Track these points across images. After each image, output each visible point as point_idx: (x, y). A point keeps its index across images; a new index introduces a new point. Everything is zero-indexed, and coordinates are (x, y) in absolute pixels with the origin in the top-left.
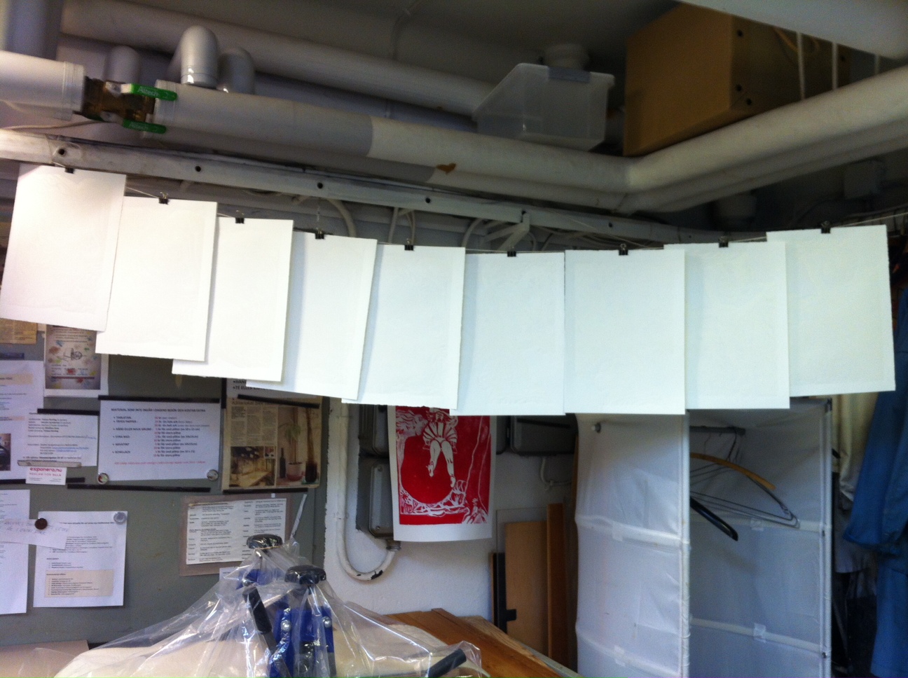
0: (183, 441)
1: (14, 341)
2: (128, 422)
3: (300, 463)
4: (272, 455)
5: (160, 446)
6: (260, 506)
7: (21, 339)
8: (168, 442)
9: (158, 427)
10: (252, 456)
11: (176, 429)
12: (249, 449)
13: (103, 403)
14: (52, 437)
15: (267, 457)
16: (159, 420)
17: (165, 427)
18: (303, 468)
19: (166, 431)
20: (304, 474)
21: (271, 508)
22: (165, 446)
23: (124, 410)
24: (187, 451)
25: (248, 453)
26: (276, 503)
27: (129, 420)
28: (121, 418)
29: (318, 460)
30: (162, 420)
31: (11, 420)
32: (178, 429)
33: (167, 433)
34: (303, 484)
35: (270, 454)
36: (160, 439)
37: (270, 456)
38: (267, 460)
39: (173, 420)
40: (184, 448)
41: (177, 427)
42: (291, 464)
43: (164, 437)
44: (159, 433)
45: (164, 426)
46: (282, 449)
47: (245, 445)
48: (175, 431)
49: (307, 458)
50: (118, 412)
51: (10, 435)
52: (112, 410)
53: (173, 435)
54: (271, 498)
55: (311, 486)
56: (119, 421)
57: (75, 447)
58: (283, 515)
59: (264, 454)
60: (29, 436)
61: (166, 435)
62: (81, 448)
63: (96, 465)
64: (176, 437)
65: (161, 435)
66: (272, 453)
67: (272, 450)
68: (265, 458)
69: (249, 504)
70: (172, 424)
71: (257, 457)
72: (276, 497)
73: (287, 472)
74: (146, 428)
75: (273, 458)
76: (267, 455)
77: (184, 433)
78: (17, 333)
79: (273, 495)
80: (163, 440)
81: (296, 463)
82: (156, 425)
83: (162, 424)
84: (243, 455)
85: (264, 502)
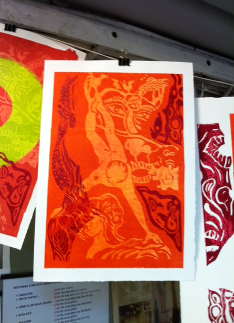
0: (79, 308)
2: (30, 298)
3: (168, 311)
4: (149, 308)
5: (59, 318)
8: (66, 312)
9: (57, 299)
10: (134, 312)
11: (72, 298)
12: (132, 307)
13: (6, 282)
15: (146, 311)
16: (57, 291)
17: (63, 298)
18: (170, 314)
19: (64, 302)
20: (171, 319)
22: (64, 317)
23: (26, 286)
24: (82, 318)
25: (131, 310)
27: (31, 296)
28: (23, 295)
30: (60, 291)
32: (75, 298)
33: (65, 303)
35: (147, 308)
36: (59, 310)
37: (148, 309)
38: (146, 313)
39: (69, 290)
40: (80, 315)
41: (74, 296)
42: (162, 313)
43: (62, 307)
44: (58, 305)
45: (62, 296)
46: (156, 301)
47: (129, 303)
48: (72, 300)
50: (19, 289)
52: (15, 288)
53: (70, 304)
56: (21, 299)
59: (143, 309)
61: (64, 305)
64: (73, 305)
65: (60, 306)
66: (149, 306)
67: (148, 304)
68: (144, 311)
70: (69, 293)
71: (139, 312)
73: (160, 321)
74: (46, 301)
75: (150, 310)
76: (145, 309)
77: (80, 301)
80: (62, 311)
81: (166, 311)
82: (55, 297)
83: (60, 295)
84: (128, 313)
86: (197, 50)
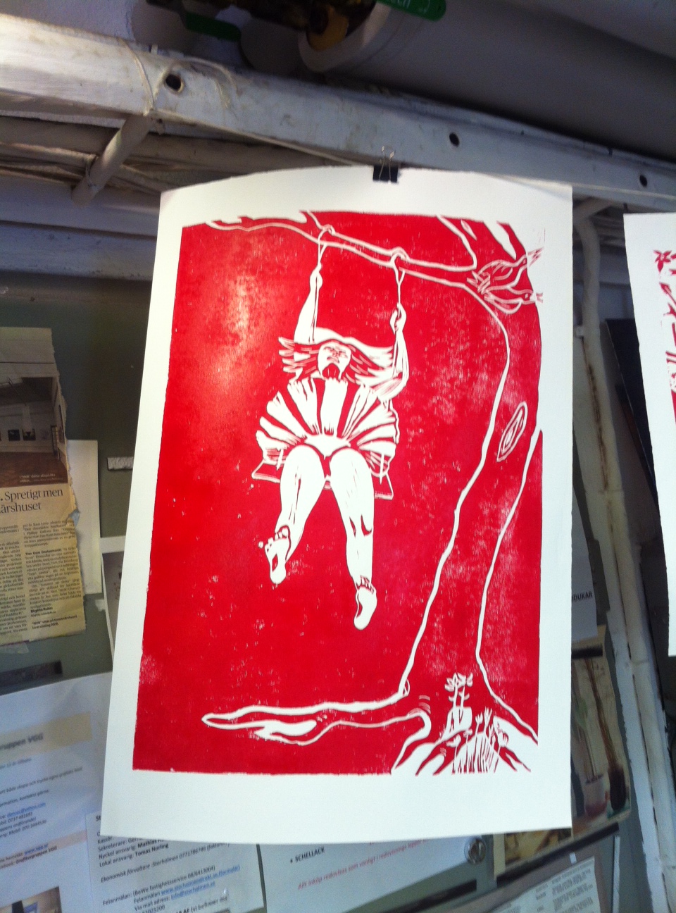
1: (32, 634)
3: (600, 776)
6: (559, 889)
7: (47, 624)
14: (155, 864)
18: (606, 784)
20: (609, 796)
21: (575, 887)
26: (580, 872)
29: (622, 762)
31: (54, 849)
34: (610, 816)
42: (588, 782)
49: (606, 761)
51: (57, 889)
54: (570, 865)
55: (621, 817)
57: (212, 873)
58: (593, 894)
60: (104, 879)
62: (223, 873)
63: (261, 904)
69: (542, 892)
72: (579, 860)
73: (585, 801)
78: (35, 612)
79: (573, 857)
81: (595, 779)
85: (563, 878)
86: (615, 153)
